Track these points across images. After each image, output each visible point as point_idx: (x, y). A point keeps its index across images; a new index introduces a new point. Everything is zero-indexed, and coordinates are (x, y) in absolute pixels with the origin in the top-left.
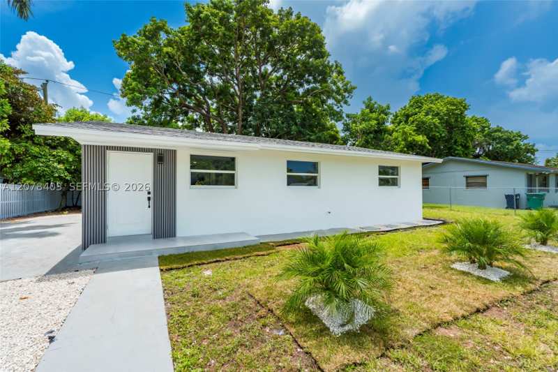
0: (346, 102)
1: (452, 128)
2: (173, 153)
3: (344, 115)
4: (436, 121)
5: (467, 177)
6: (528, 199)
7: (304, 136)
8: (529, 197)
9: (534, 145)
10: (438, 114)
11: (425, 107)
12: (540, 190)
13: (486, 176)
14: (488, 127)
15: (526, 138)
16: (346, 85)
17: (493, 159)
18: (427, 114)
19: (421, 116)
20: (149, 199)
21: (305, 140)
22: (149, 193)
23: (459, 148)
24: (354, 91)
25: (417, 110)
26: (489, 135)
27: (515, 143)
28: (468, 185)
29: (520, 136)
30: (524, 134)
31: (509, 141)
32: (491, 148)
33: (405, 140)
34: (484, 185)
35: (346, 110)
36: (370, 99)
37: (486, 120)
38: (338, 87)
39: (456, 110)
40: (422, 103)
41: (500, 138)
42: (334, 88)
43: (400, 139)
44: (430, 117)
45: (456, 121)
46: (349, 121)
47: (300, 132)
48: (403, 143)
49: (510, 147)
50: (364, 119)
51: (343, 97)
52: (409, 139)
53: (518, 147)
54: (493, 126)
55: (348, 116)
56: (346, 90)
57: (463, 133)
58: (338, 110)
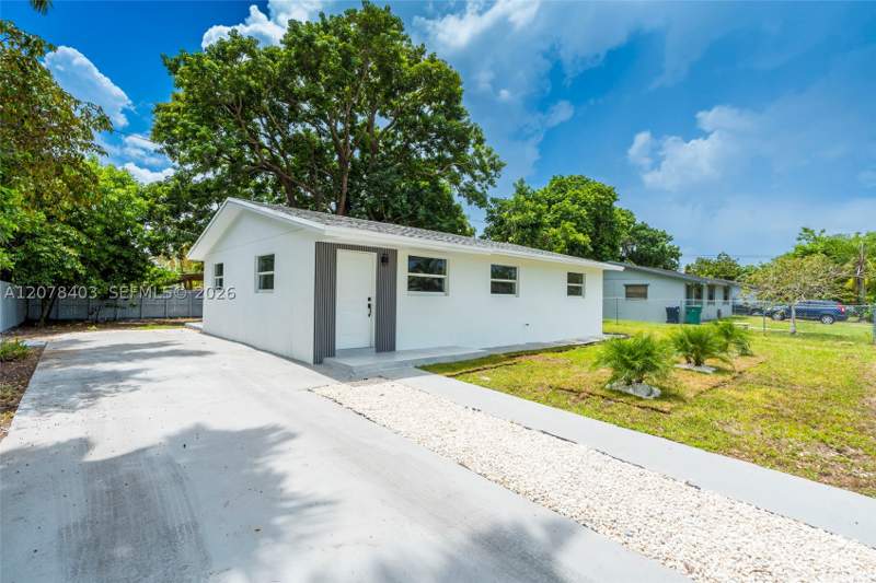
0: (491, 182)
1: (600, 223)
2: (395, 252)
3: (488, 199)
4: (584, 212)
5: (627, 286)
6: (687, 313)
7: (433, 223)
8: (688, 310)
9: (678, 249)
10: (585, 204)
11: (570, 192)
12: (696, 303)
13: (646, 286)
14: (633, 223)
15: (670, 239)
16: (493, 159)
17: (638, 264)
18: (574, 202)
19: (567, 203)
20: (369, 306)
21: (433, 229)
22: (369, 299)
23: (607, 248)
24: (503, 169)
25: (561, 195)
26: (633, 232)
27: (660, 245)
28: (628, 295)
29: (665, 236)
30: (668, 233)
31: (654, 241)
32: (635, 249)
33: (565, 238)
34: (644, 296)
35: (491, 193)
36: (522, 182)
37: (631, 213)
38: (482, 161)
39: (605, 200)
40: (565, 186)
41: (645, 237)
42: (478, 162)
43: (559, 236)
44: (577, 206)
45: (605, 213)
46: (494, 207)
47: (428, 218)
48: (563, 241)
49: (656, 249)
50: (519, 208)
51: (488, 175)
52: (571, 238)
53: (663, 251)
54: (638, 222)
55: (494, 201)
56: (492, 167)
57: (611, 229)
58: (481, 191)
